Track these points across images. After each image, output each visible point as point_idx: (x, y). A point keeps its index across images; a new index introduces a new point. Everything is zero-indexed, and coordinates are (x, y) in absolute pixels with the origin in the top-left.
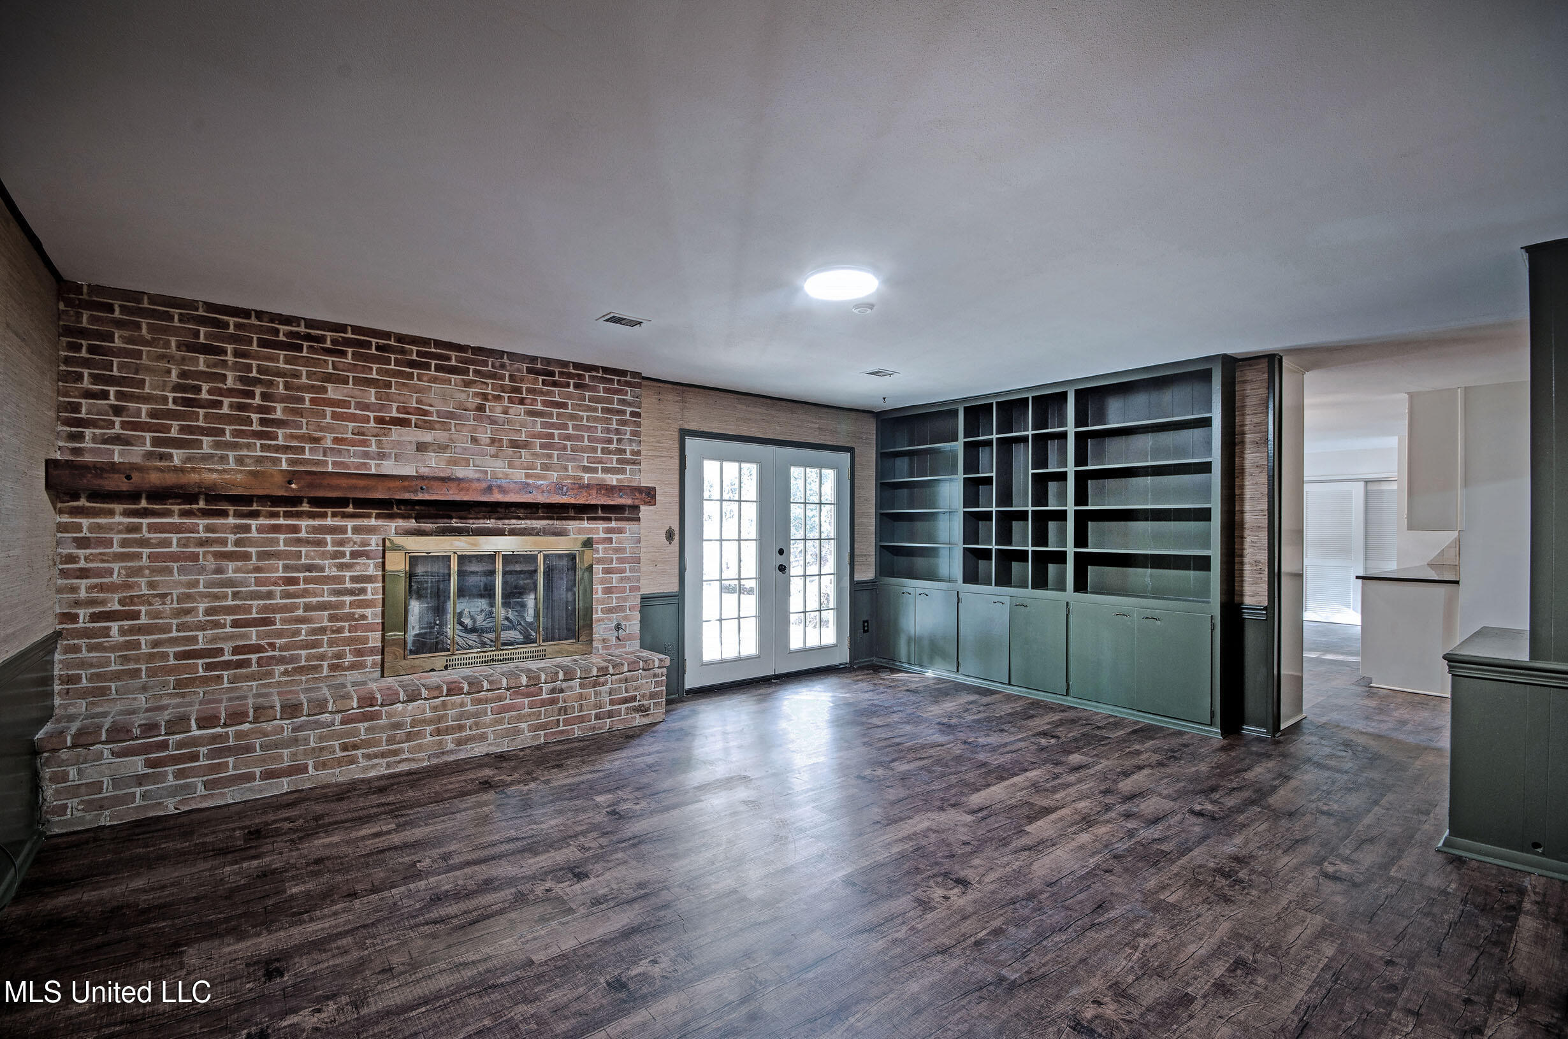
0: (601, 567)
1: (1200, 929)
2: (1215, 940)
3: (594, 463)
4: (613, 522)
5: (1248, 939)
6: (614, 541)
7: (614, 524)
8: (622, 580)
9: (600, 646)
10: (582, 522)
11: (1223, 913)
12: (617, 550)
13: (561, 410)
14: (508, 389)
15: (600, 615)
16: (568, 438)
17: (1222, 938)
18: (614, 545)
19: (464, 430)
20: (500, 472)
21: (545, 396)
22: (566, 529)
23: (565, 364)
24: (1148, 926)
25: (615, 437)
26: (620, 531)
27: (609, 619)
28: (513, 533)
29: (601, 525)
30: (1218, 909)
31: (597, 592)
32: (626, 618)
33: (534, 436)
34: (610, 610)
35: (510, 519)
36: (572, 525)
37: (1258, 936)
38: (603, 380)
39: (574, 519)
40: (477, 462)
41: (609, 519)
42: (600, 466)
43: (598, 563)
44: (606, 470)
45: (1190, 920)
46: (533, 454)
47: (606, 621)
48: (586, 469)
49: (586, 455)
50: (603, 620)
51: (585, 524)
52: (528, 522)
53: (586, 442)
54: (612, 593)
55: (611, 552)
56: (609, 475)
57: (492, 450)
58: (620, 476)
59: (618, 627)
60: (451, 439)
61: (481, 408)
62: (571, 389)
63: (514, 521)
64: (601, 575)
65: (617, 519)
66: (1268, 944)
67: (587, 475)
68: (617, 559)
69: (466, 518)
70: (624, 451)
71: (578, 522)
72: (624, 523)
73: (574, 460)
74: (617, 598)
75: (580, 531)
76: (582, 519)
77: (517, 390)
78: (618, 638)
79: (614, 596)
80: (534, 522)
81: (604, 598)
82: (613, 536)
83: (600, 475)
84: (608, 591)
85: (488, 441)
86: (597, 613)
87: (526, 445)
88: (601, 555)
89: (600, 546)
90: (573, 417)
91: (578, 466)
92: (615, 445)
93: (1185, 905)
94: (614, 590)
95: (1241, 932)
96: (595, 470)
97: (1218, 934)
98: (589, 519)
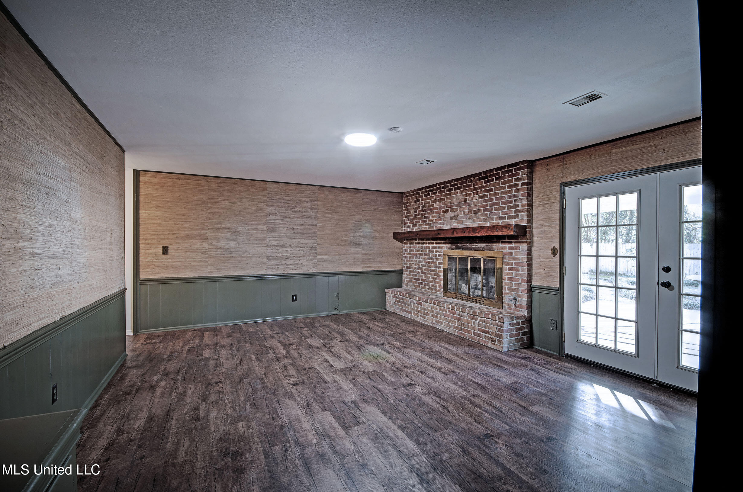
0: (507, 267)
1: (219, 421)
2: (211, 421)
3: (504, 215)
4: (513, 244)
5: (201, 429)
6: (513, 254)
7: (513, 245)
8: (517, 274)
9: (507, 307)
10: (499, 244)
11: (218, 432)
12: (514, 259)
13: (491, 193)
14: (473, 190)
15: (507, 291)
16: (493, 205)
17: (210, 423)
18: (513, 256)
19: (461, 210)
20: (471, 224)
21: (485, 188)
22: (493, 247)
23: (491, 171)
24: (235, 410)
25: (513, 199)
26: (516, 249)
27: (511, 294)
28: (475, 249)
29: (507, 246)
30: (222, 433)
31: (505, 279)
32: (519, 296)
33: (481, 207)
34: (511, 290)
35: (473, 243)
36: (496, 246)
37: (198, 433)
38: (508, 172)
39: (496, 243)
40: (465, 221)
41: (511, 243)
42: (506, 215)
43: (506, 265)
44: (509, 217)
45: (225, 421)
46: (481, 215)
47: (509, 295)
48: (501, 218)
49: (500, 211)
50: (508, 294)
51: (501, 245)
52: (479, 244)
53: (501, 205)
54: (512, 281)
55: (511, 259)
56: (511, 220)
57: (468, 216)
58: (516, 220)
59: (515, 299)
60: (458, 214)
61: (465, 200)
62: (494, 181)
63: (475, 244)
64: (507, 271)
65: (515, 242)
66: (193, 432)
67: (502, 221)
68: (515, 263)
69: (462, 243)
70: (518, 206)
71: (497, 244)
72: (518, 244)
73: (496, 215)
74: (515, 284)
75: (499, 248)
76: (499, 243)
77: (476, 189)
78: (515, 305)
79: (513, 283)
80: (481, 244)
81: (509, 283)
82: (513, 251)
83: (507, 220)
84: (510, 279)
85: (467, 212)
86: (505, 290)
87: (478, 212)
88: (507, 261)
89: (507, 256)
90: (495, 194)
91: (497, 217)
92: (513, 204)
93: (233, 426)
94: (513, 279)
95: (206, 430)
96: (504, 218)
97: (212, 423)
98: (502, 242)
